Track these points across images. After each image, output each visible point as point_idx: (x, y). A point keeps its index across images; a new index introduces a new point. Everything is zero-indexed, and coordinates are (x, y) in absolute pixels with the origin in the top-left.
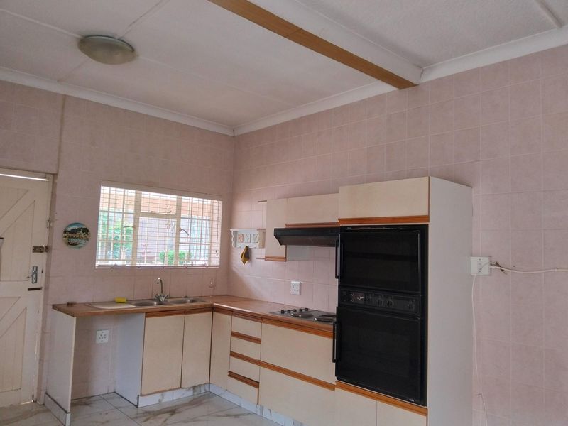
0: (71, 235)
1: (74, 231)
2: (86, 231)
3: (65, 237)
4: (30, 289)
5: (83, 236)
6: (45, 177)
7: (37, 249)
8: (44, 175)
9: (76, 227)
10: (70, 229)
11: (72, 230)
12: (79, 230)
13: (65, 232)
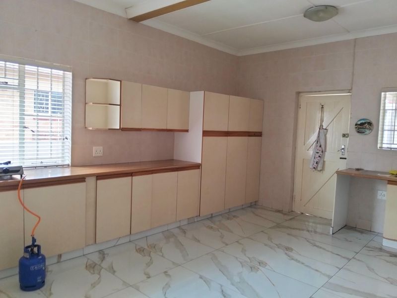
0: (359, 126)
1: (362, 124)
2: (370, 124)
3: (356, 128)
4: (341, 158)
5: (367, 127)
6: (349, 92)
7: (344, 136)
8: (348, 91)
9: (363, 121)
10: (359, 123)
11: (361, 123)
12: (365, 123)
13: (356, 125)
